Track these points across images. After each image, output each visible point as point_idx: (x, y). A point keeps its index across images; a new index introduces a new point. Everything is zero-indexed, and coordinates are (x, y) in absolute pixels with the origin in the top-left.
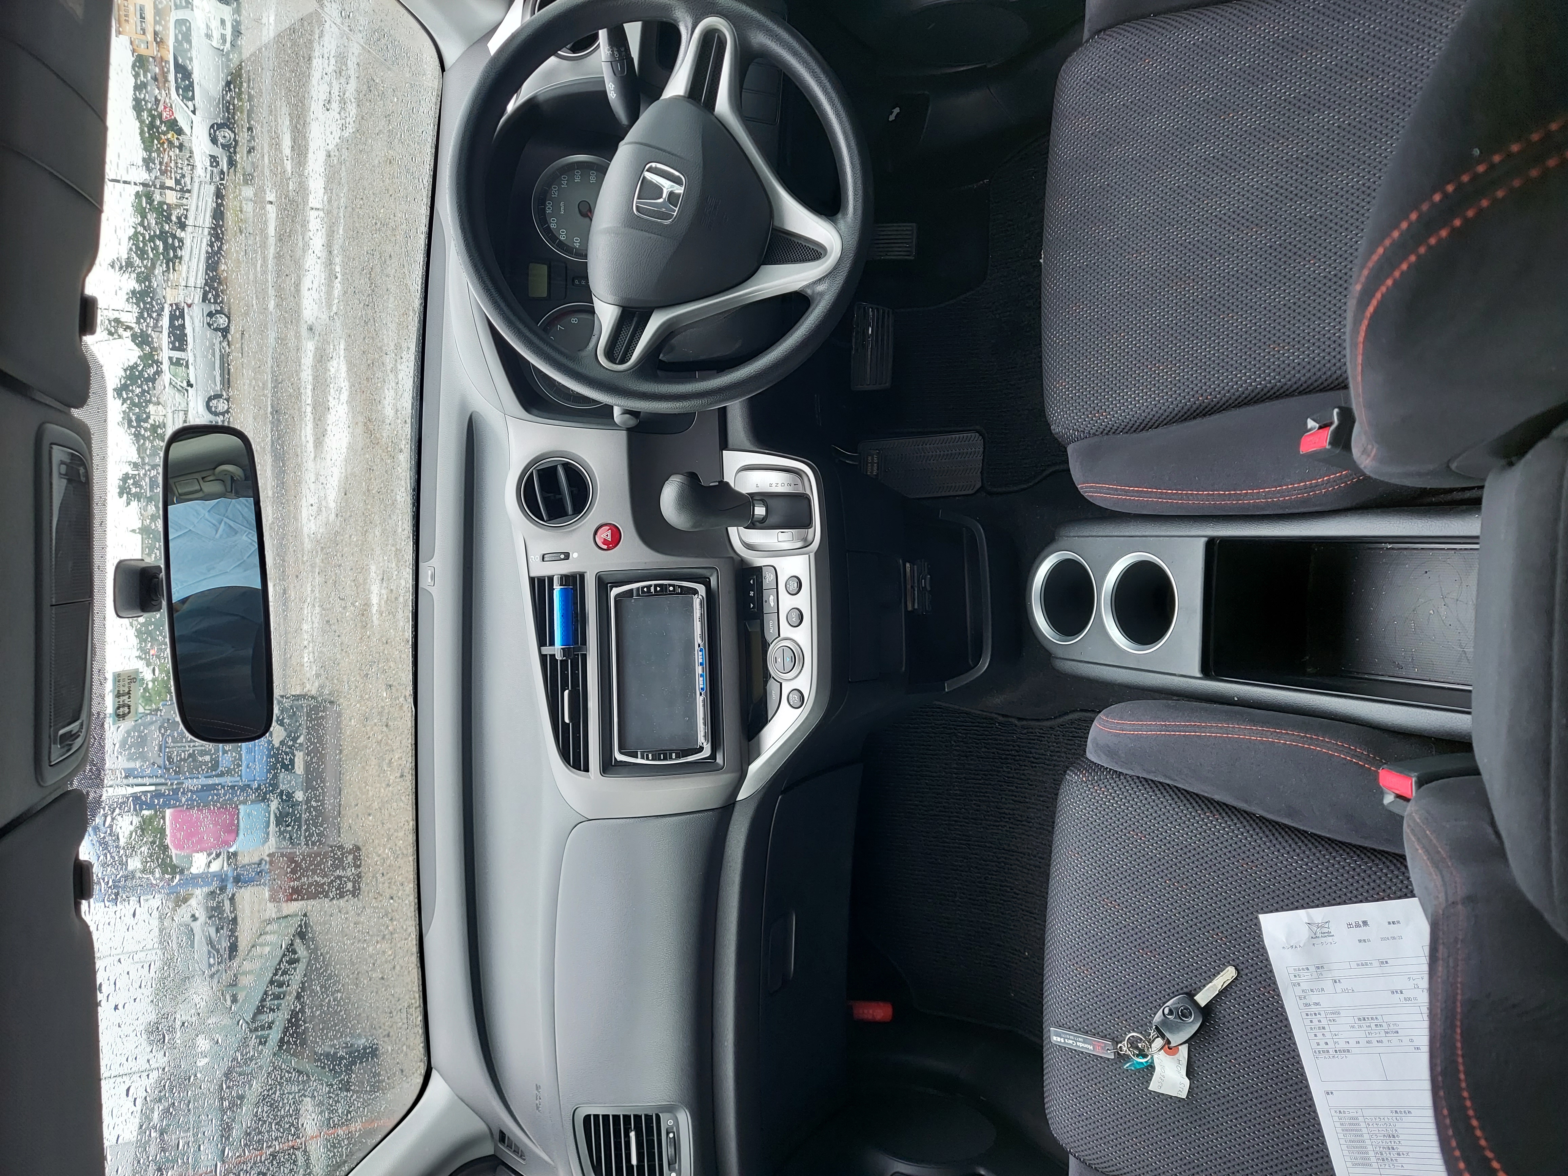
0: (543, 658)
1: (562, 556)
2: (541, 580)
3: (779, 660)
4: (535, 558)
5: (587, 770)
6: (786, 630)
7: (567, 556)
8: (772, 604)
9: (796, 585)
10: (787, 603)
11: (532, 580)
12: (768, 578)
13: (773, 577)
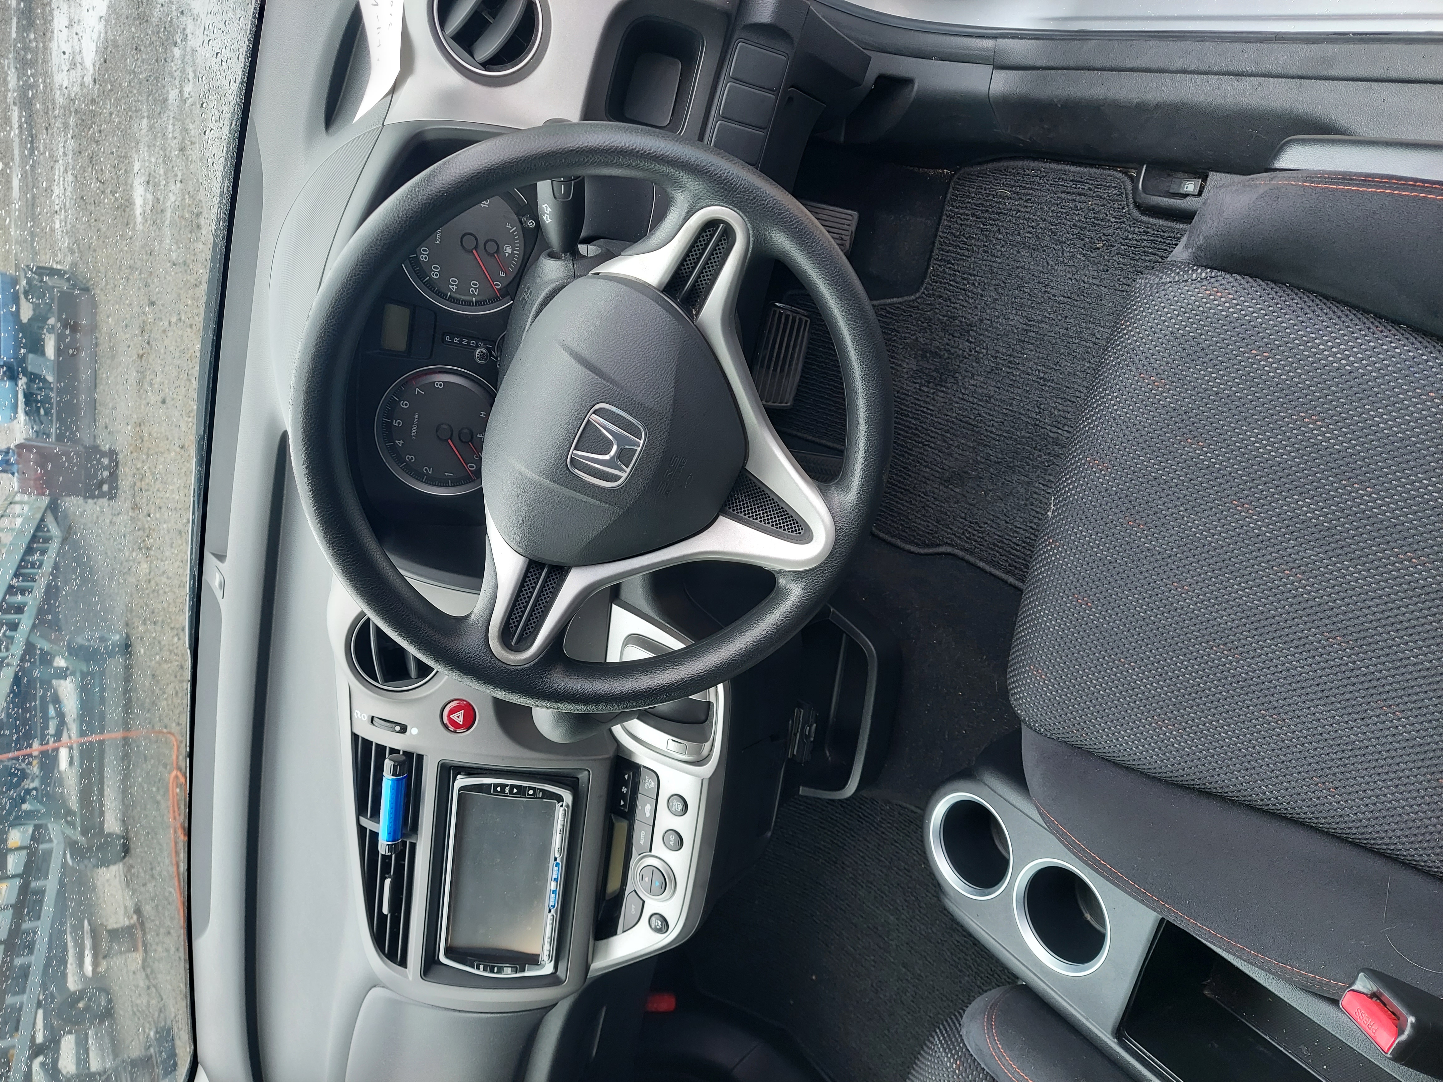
0: (362, 830)
1: (398, 728)
2: (367, 743)
3: (646, 879)
4: (362, 717)
5: (403, 963)
6: (659, 848)
7: (404, 729)
8: (648, 815)
9: (680, 807)
10: (666, 820)
11: (355, 737)
12: (647, 784)
13: (653, 785)
